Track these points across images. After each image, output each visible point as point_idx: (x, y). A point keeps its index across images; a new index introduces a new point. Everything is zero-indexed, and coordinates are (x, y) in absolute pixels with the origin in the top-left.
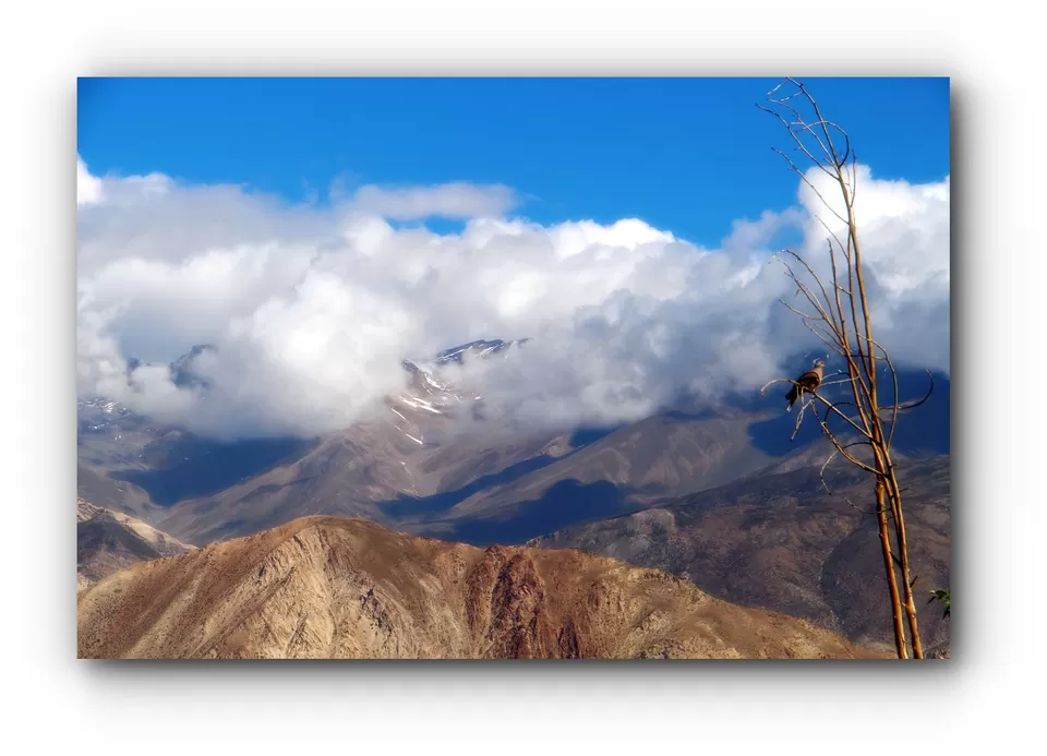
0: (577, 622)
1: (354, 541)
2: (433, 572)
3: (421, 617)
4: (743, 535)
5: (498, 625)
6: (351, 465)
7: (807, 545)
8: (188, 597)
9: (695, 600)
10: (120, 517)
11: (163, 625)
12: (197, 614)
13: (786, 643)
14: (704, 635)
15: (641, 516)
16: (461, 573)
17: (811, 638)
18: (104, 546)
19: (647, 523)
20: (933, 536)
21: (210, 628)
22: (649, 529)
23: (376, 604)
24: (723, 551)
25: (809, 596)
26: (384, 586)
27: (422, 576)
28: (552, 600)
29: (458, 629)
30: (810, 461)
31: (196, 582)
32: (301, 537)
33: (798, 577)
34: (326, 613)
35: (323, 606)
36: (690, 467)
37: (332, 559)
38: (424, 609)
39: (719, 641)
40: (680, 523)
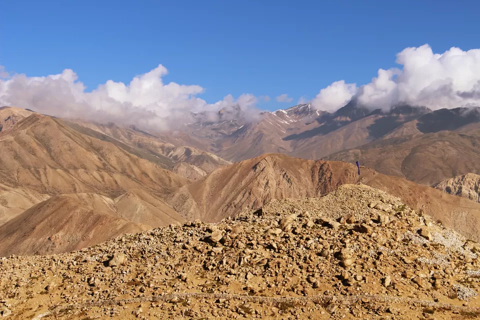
0: (342, 180)
1: (280, 159)
2: (302, 167)
3: (300, 180)
4: (379, 156)
5: (320, 182)
6: (267, 139)
7: (397, 158)
8: (237, 175)
9: (374, 174)
10: (209, 154)
11: (231, 182)
12: (240, 180)
13: (399, 185)
14: (377, 183)
15: (351, 151)
16: (310, 168)
17: (406, 183)
18: (205, 161)
19: (353, 153)
20: (431, 155)
21: (243, 183)
22: (353, 155)
23: (287, 176)
24: (374, 160)
25: (399, 172)
26: (290, 172)
27: (299, 169)
28: (335, 175)
29: (310, 183)
30: (394, 135)
31: (239, 171)
32: (266, 159)
33: (395, 167)
34: (274, 179)
35: (273, 177)
36: (360, 137)
37: (275, 164)
38: (300, 178)
39: (381, 184)
40: (362, 153)
